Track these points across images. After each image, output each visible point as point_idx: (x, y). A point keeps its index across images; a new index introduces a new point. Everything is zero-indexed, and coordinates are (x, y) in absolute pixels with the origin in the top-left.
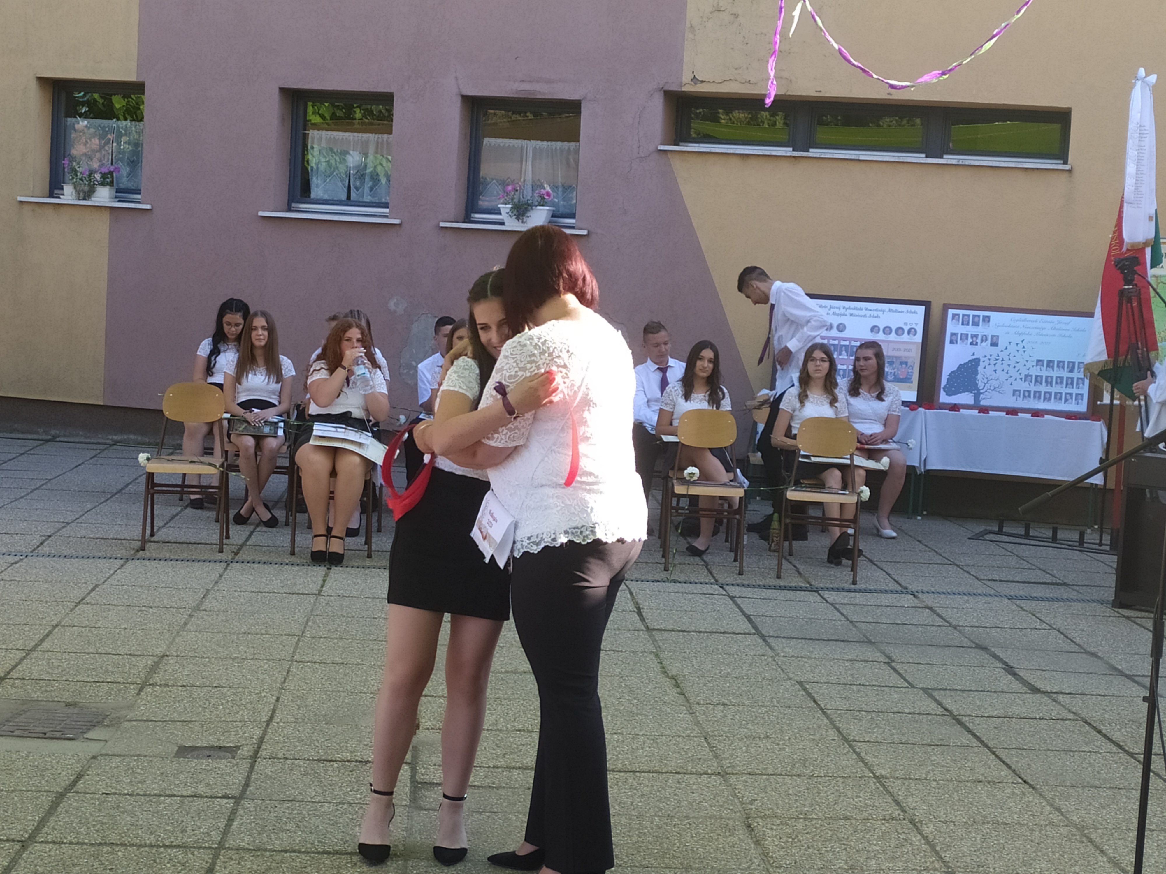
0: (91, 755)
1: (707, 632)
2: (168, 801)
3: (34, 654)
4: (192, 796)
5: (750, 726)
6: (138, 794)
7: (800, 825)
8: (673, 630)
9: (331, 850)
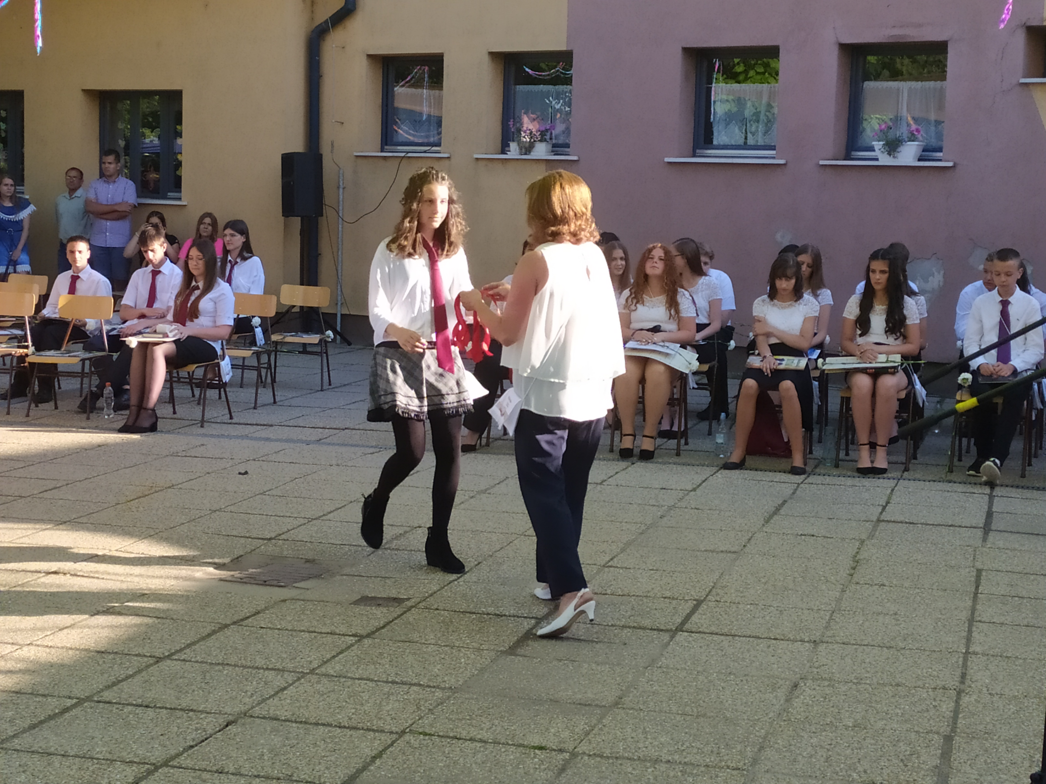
0: (282, 598)
1: (933, 525)
2: (307, 635)
3: (315, 522)
4: (328, 633)
5: (888, 605)
6: (287, 630)
7: (844, 688)
8: (901, 522)
9: (399, 681)
